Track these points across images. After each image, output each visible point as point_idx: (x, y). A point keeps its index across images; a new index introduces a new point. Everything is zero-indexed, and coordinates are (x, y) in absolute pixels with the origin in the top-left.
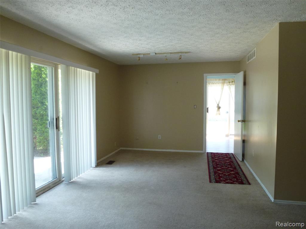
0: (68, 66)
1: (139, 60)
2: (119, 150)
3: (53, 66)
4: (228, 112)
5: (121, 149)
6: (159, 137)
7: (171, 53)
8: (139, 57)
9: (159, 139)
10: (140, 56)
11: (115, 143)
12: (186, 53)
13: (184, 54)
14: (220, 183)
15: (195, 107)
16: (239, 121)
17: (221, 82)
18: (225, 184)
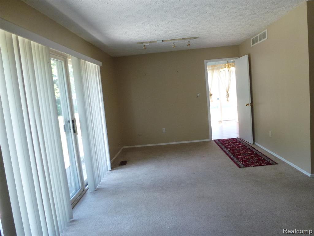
0: (79, 59)
1: (145, 49)
2: (122, 149)
3: (62, 60)
4: (218, 98)
5: (124, 148)
6: (163, 131)
7: (179, 40)
8: (145, 46)
9: (163, 132)
10: (146, 44)
11: (119, 142)
12: (195, 38)
13: (192, 40)
14: (249, 167)
15: (198, 95)
16: (247, 105)
17: (210, 68)
18: (254, 168)
